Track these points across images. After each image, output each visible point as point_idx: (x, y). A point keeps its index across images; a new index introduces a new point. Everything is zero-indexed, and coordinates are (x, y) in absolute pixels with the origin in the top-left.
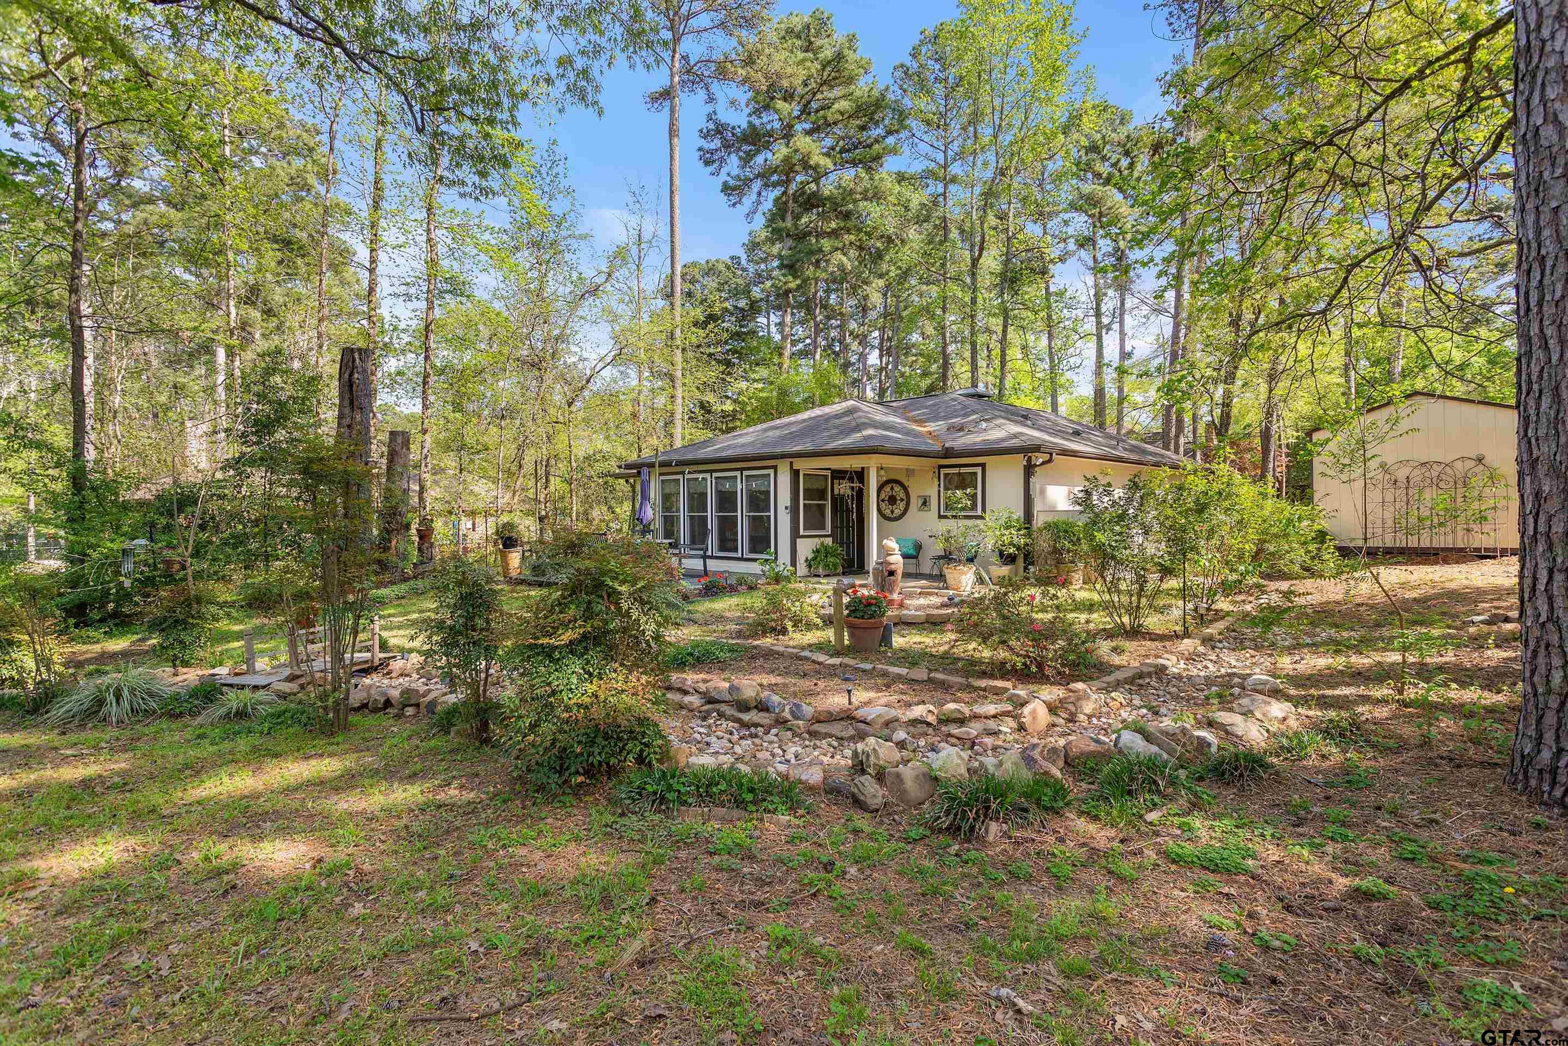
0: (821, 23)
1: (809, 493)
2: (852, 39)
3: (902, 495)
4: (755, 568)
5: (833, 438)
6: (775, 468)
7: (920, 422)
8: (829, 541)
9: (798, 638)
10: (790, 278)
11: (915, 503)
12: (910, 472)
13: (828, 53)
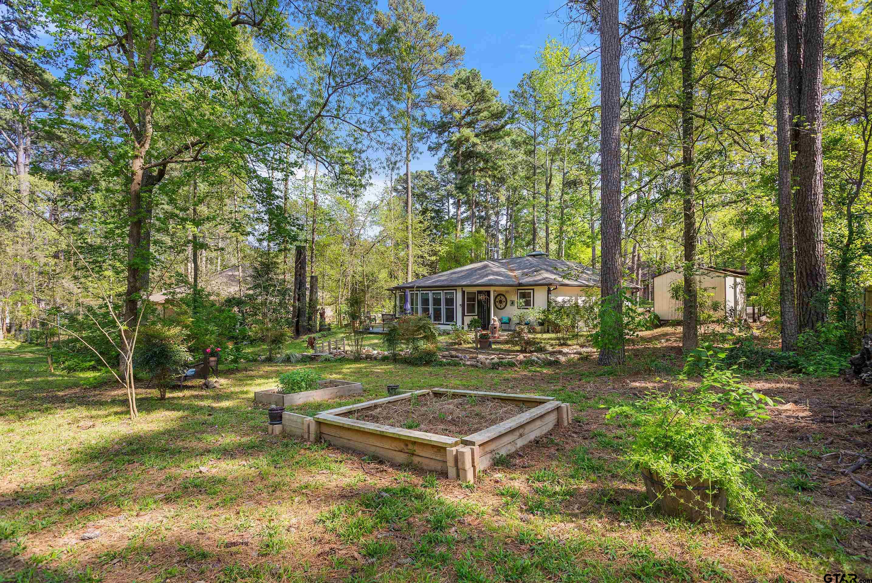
0: (475, 76)
1: (469, 299)
2: (489, 84)
3: (504, 300)
4: (449, 328)
5: (478, 279)
6: (456, 290)
7: (512, 270)
8: (476, 317)
9: (465, 346)
10: (461, 194)
11: (509, 303)
12: (507, 292)
13: (478, 90)
